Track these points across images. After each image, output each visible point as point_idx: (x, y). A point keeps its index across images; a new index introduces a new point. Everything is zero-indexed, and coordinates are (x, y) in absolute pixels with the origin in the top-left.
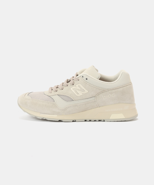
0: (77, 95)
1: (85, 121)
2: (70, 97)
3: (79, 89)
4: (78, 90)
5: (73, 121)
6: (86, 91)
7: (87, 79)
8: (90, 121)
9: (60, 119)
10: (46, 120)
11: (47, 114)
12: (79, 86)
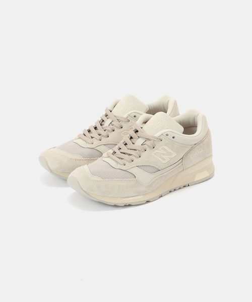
0: (163, 162)
1: (170, 192)
2: (154, 166)
3: (165, 152)
4: (163, 154)
5: (160, 197)
6: (175, 154)
7: (173, 138)
8: (175, 190)
9: (147, 199)
10: (130, 205)
11: (130, 197)
12: (163, 149)
